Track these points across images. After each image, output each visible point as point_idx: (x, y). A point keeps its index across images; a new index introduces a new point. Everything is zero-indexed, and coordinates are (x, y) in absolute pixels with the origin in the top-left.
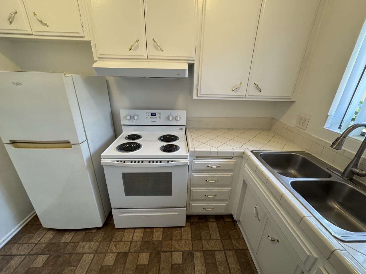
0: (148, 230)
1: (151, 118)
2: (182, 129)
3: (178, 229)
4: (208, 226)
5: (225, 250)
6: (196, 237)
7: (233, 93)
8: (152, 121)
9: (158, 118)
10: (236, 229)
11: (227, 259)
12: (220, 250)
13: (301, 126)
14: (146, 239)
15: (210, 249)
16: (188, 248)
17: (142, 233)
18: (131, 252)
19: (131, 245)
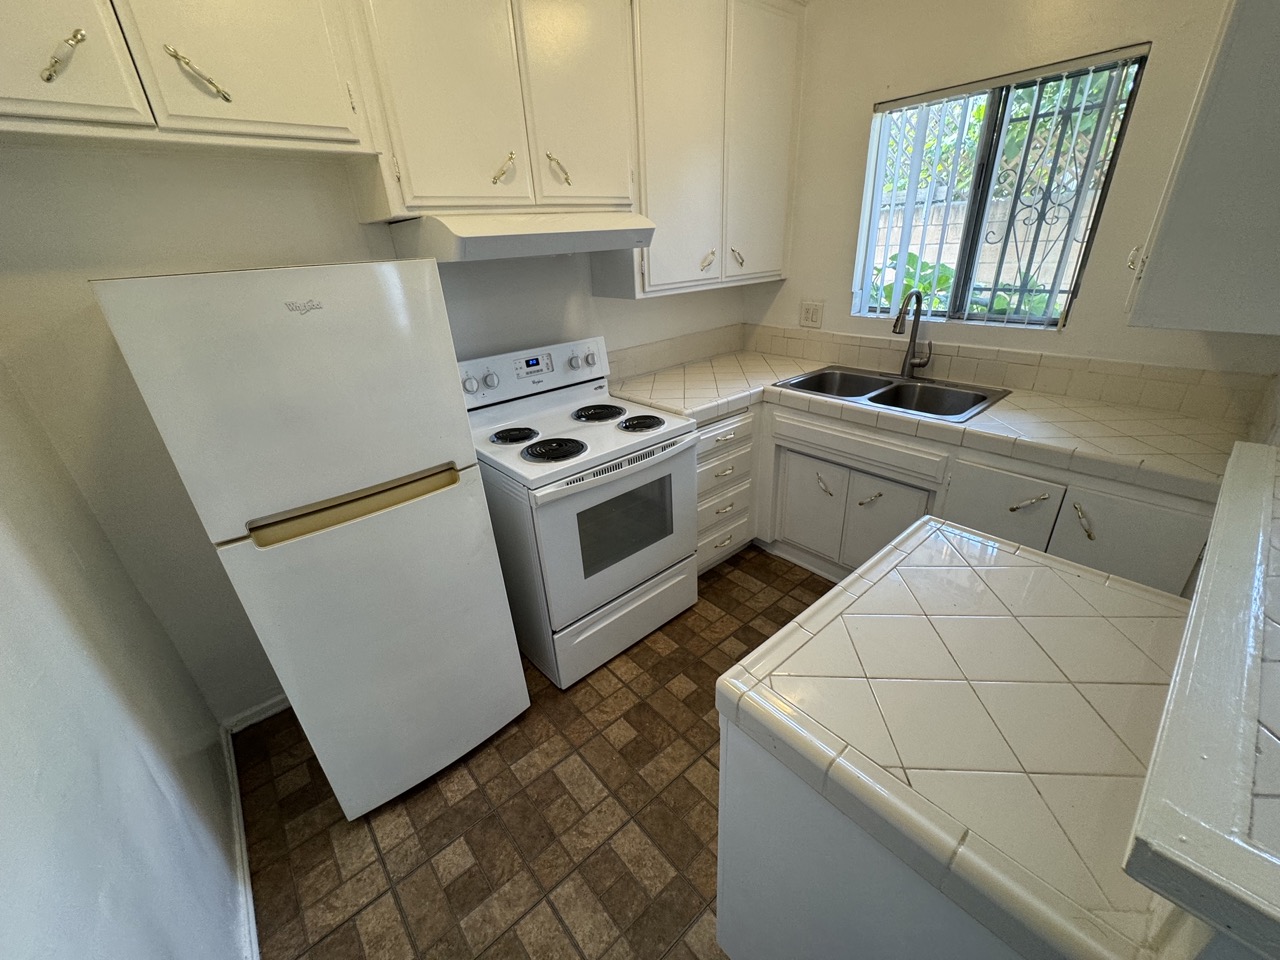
0: (635, 650)
1: (527, 373)
2: (601, 387)
3: (688, 614)
4: (731, 582)
5: (787, 594)
6: (730, 606)
7: (703, 275)
8: (534, 382)
9: (545, 369)
10: (775, 561)
11: (801, 601)
12: (782, 598)
13: (811, 324)
14: (650, 663)
15: (766, 605)
16: (735, 625)
17: (627, 662)
18: (648, 697)
19: (632, 690)
